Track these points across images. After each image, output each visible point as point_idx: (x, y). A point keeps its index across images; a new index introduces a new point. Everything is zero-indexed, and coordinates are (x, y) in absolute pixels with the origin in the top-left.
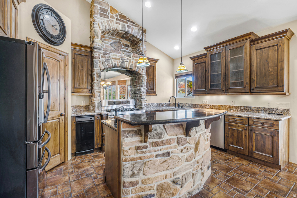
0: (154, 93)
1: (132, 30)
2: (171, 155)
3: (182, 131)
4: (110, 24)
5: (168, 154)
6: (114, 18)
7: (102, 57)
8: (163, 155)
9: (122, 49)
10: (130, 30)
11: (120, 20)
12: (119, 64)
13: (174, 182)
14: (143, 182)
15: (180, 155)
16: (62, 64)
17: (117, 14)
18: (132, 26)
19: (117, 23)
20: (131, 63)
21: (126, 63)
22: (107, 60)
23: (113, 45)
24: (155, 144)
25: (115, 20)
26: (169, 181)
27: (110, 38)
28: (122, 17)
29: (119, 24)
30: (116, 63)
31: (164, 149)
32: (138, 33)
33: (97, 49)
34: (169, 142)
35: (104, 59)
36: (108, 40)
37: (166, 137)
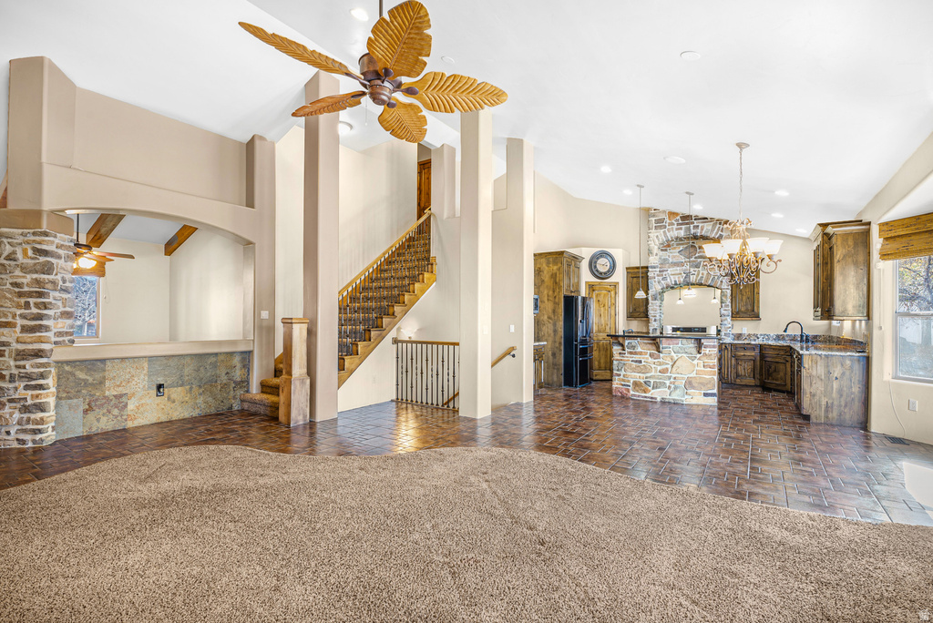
0: (754, 315)
1: (702, 229)
2: (643, 363)
3: (654, 348)
4: (668, 234)
5: (640, 362)
6: (673, 224)
7: (658, 276)
8: (636, 361)
9: (697, 255)
10: (699, 231)
11: (681, 224)
12: (682, 280)
13: (645, 382)
14: (624, 376)
15: (653, 366)
16: (613, 293)
17: (679, 218)
18: (700, 225)
19: (677, 229)
20: (701, 275)
21: (691, 277)
22: (664, 279)
23: (682, 252)
24: (631, 353)
25: (675, 226)
26: (642, 381)
27: (677, 245)
28: (686, 218)
29: (681, 229)
30: (677, 280)
31: (637, 357)
32: (712, 230)
33: (652, 267)
34: (641, 353)
35: (660, 278)
36: (675, 248)
37: (639, 349)
